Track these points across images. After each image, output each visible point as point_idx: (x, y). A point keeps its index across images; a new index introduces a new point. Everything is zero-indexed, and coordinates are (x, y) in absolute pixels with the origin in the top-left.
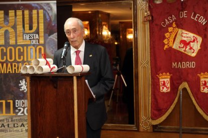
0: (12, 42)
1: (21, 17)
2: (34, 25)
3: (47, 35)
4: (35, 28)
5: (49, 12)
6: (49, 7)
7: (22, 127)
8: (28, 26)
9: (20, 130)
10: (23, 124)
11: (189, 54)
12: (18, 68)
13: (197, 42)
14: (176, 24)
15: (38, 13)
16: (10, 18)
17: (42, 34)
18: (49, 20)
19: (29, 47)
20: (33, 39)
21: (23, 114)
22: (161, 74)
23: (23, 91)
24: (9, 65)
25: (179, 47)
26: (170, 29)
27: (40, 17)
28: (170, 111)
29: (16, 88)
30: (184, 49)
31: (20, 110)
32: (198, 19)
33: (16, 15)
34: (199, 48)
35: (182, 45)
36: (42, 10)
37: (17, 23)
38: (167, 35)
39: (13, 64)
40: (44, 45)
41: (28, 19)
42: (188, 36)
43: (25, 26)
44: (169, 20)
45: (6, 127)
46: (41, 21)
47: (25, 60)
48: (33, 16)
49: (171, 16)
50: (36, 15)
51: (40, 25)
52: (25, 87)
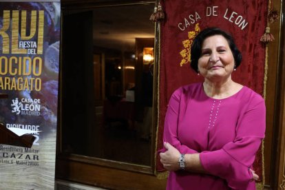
0: (5, 50)
1: (18, 19)
2: (31, 30)
3: (47, 43)
4: (32, 34)
5: (50, 13)
6: (52, 7)
7: (13, 158)
8: (25, 30)
9: (10, 162)
10: (13, 154)
12: (11, 84)
15: (38, 15)
16: (5, 20)
17: (41, 41)
18: (50, 24)
19: (25, 58)
20: (30, 48)
23: (15, 113)
24: (1, 79)
26: (191, 34)
27: (40, 20)
29: (7, 108)
32: (234, 19)
33: (11, 17)
36: (43, 11)
37: (13, 27)
38: (185, 43)
39: (6, 78)
40: (42, 56)
41: (25, 21)
43: (22, 30)
44: (189, 21)
46: (41, 25)
47: (20, 74)
48: (32, 18)
49: (194, 14)
50: (35, 18)
51: (39, 30)
52: (18, 108)
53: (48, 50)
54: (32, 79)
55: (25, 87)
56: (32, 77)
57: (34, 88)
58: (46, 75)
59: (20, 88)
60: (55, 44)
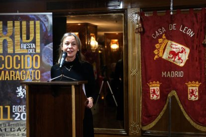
0: (10, 50)
1: (19, 27)
2: (31, 35)
3: (43, 44)
4: (31, 38)
5: (45, 23)
6: (46, 18)
7: (19, 131)
8: (25, 36)
9: (17, 135)
10: (19, 128)
11: (178, 64)
12: (15, 76)
13: (185, 53)
14: (165, 36)
15: (35, 24)
16: (8, 28)
17: (38, 43)
18: (45, 30)
19: (26, 56)
20: (30, 48)
21: (19, 119)
22: (151, 83)
23: (20, 97)
24: (7, 72)
25: (169, 57)
26: (160, 40)
27: (37, 28)
28: (159, 117)
29: (13, 94)
30: (173, 59)
31: (17, 115)
32: (186, 31)
33: (14, 26)
34: (187, 58)
35: (172, 56)
36: (39, 21)
37: (15, 33)
38: (157, 46)
39: (11, 72)
40: (40, 54)
41: (25, 29)
42: (177, 47)
43: (23, 36)
44: (159, 32)
45: (4, 131)
46: (38, 31)
47: (22, 68)
48: (31, 26)
49: (161, 28)
50: (33, 26)
51: (37, 35)
52: (22, 93)
53: (44, 49)
54: (33, 71)
55: (27, 77)
56: (33, 70)
57: (34, 78)
58: (43, 68)
59: (23, 78)
60: (49, 45)
